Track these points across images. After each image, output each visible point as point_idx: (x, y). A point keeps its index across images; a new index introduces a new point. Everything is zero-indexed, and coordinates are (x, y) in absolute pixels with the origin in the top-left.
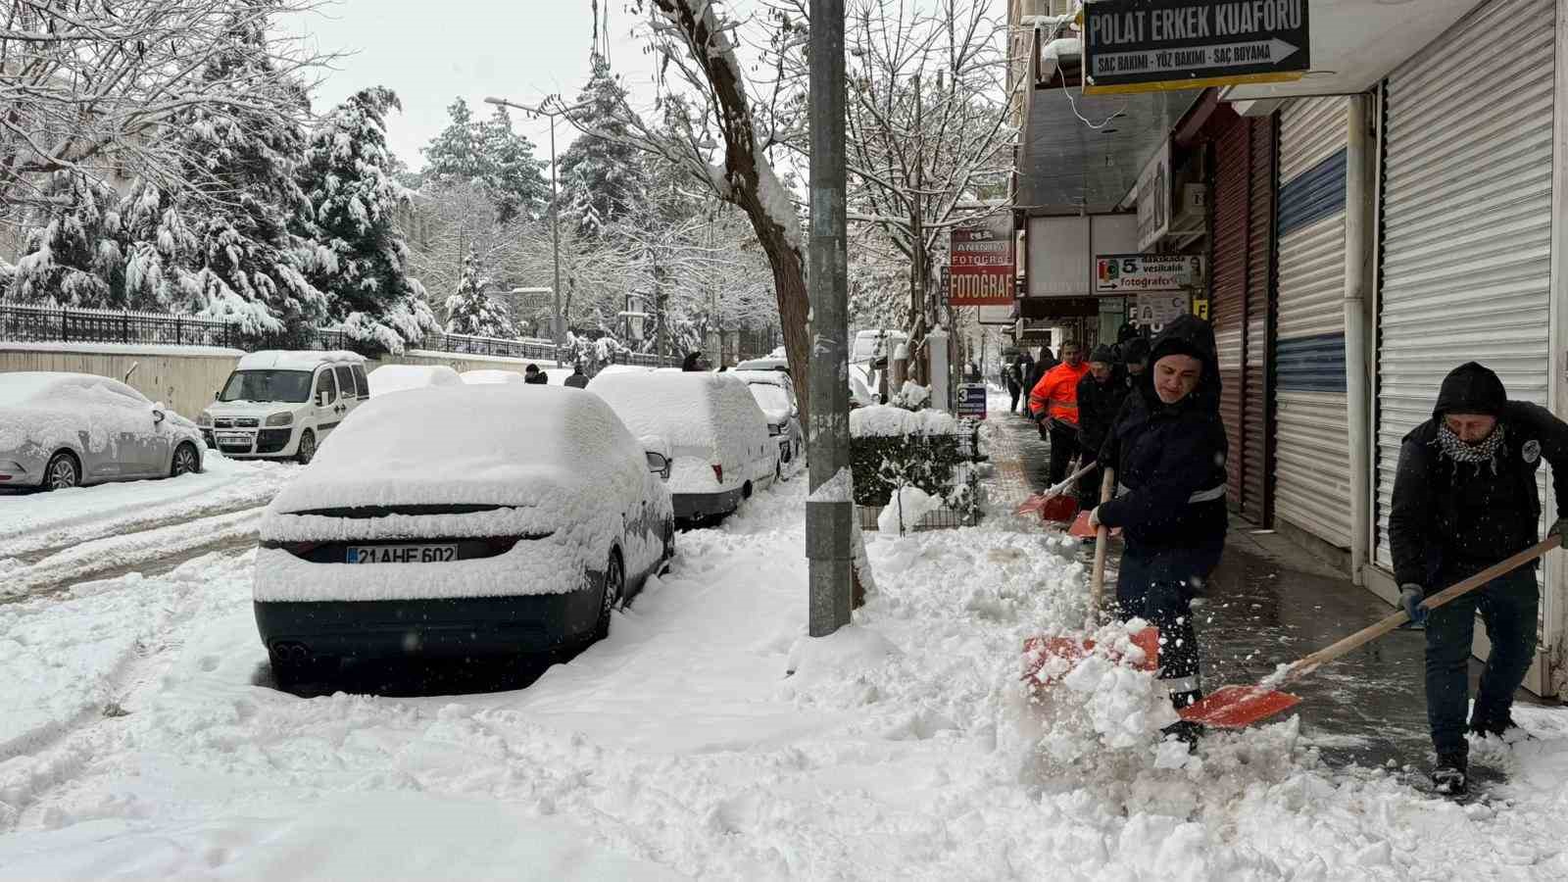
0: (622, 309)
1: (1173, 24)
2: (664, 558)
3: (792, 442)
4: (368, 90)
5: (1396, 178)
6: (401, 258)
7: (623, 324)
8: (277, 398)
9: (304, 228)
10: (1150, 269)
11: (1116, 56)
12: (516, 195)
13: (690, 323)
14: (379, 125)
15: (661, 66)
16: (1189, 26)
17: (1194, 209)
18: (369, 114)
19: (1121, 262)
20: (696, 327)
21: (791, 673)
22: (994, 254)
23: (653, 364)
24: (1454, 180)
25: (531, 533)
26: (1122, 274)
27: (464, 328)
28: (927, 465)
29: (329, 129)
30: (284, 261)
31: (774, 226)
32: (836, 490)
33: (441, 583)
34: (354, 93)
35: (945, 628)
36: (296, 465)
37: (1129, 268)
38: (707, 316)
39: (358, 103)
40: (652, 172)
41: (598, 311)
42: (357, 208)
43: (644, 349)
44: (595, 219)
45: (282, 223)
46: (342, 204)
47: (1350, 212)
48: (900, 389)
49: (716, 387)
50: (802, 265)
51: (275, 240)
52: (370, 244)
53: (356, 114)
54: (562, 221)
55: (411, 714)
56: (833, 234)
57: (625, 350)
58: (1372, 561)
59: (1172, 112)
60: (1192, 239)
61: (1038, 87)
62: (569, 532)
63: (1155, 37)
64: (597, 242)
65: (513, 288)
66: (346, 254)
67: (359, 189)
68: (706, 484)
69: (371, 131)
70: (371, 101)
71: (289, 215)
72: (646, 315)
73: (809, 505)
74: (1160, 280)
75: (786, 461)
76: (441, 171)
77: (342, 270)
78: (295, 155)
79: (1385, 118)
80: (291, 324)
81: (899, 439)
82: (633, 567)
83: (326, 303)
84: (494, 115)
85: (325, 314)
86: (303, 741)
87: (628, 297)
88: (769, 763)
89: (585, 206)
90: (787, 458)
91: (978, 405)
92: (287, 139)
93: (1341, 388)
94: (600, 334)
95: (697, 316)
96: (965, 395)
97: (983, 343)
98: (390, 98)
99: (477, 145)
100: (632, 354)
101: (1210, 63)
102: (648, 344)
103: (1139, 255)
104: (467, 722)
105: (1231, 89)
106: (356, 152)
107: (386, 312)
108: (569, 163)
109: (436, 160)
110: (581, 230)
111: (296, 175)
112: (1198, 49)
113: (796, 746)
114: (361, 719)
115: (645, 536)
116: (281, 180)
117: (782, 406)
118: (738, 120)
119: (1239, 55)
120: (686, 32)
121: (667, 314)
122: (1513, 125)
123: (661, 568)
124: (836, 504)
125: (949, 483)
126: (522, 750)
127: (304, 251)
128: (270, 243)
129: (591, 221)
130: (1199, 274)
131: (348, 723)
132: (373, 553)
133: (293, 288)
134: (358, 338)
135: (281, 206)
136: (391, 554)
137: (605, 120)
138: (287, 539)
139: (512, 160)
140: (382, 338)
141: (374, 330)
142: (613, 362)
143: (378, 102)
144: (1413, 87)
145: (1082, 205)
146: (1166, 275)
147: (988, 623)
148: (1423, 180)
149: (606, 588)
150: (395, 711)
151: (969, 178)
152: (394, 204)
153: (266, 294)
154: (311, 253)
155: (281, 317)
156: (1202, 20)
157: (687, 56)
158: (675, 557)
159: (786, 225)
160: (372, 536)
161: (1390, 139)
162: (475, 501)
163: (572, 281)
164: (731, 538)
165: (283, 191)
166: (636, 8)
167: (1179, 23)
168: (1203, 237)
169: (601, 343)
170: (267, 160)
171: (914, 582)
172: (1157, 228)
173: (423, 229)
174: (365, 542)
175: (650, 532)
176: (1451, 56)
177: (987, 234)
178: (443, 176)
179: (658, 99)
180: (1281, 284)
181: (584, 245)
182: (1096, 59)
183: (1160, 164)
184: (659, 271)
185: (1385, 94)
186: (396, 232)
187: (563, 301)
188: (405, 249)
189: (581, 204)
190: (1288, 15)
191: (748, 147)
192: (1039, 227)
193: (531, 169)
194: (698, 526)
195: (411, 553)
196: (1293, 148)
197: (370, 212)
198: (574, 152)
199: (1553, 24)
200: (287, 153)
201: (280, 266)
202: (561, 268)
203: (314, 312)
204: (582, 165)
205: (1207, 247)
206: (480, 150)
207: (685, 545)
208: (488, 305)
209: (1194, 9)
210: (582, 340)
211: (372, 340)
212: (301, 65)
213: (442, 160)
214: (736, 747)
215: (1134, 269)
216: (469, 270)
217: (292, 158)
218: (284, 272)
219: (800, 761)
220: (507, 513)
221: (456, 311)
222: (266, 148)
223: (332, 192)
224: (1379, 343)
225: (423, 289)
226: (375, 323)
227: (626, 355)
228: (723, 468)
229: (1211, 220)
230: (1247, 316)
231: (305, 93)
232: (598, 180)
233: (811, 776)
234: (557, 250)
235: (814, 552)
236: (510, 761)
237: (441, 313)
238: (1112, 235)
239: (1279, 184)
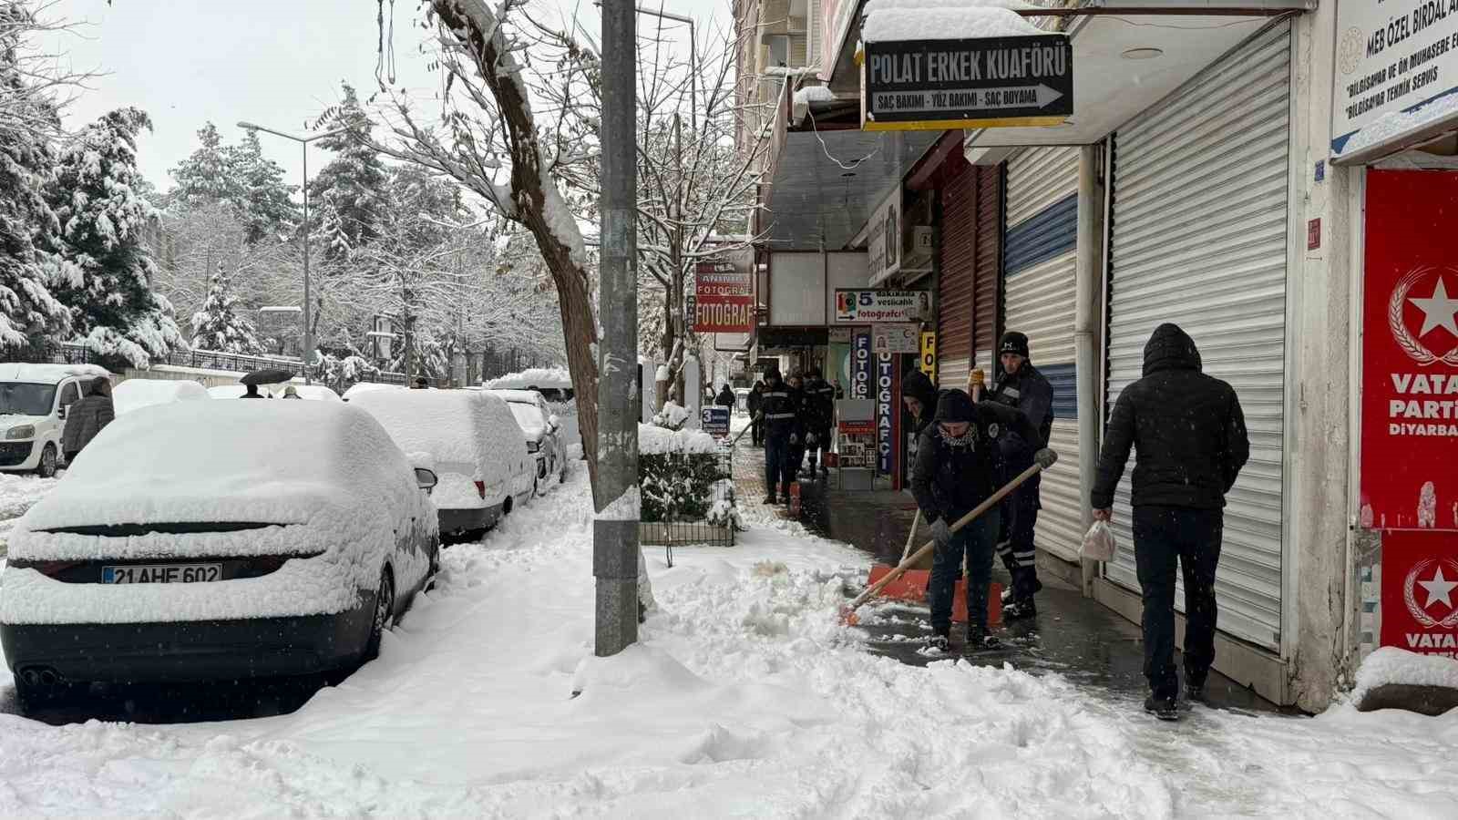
0: (370, 328)
1: (948, 68)
2: (430, 574)
3: (547, 459)
4: (120, 110)
5: (1124, 223)
6: (147, 275)
7: (371, 343)
8: (19, 411)
9: (50, 243)
10: (884, 303)
11: (895, 94)
12: (264, 218)
13: (438, 344)
14: (130, 144)
15: (446, 84)
16: (963, 70)
17: (924, 250)
18: (120, 134)
19: (858, 295)
20: (443, 348)
21: (576, 694)
22: (735, 285)
23: (399, 382)
24: (1184, 225)
25: (302, 551)
26: (859, 307)
27: (211, 344)
28: (688, 482)
29: (78, 147)
30: (29, 275)
31: (560, 245)
32: (625, 508)
33: (204, 605)
34: (106, 113)
35: (725, 645)
36: (36, 478)
37: (865, 301)
38: (454, 338)
39: (109, 123)
40: (400, 200)
41: (346, 330)
42: (104, 225)
43: (392, 368)
44: (343, 242)
45: (27, 237)
46: (89, 220)
47: (1081, 252)
48: (660, 409)
49: (479, 405)
50: (587, 285)
51: (20, 254)
52: (117, 260)
53: (106, 133)
54: (312, 243)
55: (169, 743)
56: (624, 255)
57: (373, 368)
58: (1101, 574)
59: (904, 160)
60: (920, 276)
61: (790, 130)
62: (341, 550)
63: (931, 79)
64: (345, 264)
65: (260, 307)
66: (93, 269)
67: (107, 206)
68: (470, 500)
69: (121, 150)
70: (122, 121)
71: (35, 230)
72: (394, 335)
73: (596, 523)
74: (892, 313)
75: (541, 478)
76: (188, 192)
77: (87, 286)
78: (43, 171)
79: (1113, 168)
80: (34, 338)
81: (661, 457)
82: (403, 585)
83: (70, 317)
84: (244, 140)
85: (69, 327)
86: (54, 773)
87: (376, 318)
88: (567, 792)
89: (335, 230)
90: (543, 474)
91: (721, 425)
92: (36, 155)
93: (1073, 415)
94: (347, 353)
95: (444, 337)
96: (708, 416)
97: (713, 368)
98: (142, 119)
99: (226, 168)
100: (379, 372)
101: (981, 105)
102: (396, 364)
103: (873, 289)
104: (238, 755)
105: (980, 134)
106: (105, 171)
107: (131, 327)
108: (316, 189)
109: (184, 181)
110: (331, 253)
111: (43, 191)
112: (971, 91)
113: (592, 772)
114: (116, 749)
115: (413, 553)
116: (28, 195)
117: (537, 424)
118: (526, 140)
119: (1008, 98)
120: (476, 50)
121: (414, 335)
122: (1246, 173)
123: (427, 585)
124: (625, 523)
125: (708, 499)
126: (296, 784)
127: (49, 266)
128: (14, 257)
129: (339, 245)
130: (927, 308)
131: (101, 753)
132: (130, 573)
133: (37, 301)
134: (102, 352)
135: (26, 221)
136: (150, 574)
137: (354, 149)
138: (37, 559)
139: (261, 183)
140: (127, 353)
141: (118, 345)
142: (360, 381)
143: (130, 123)
144: (1142, 139)
145: (821, 242)
146: (898, 309)
147: (765, 639)
148: (1152, 224)
149: (377, 607)
150: (153, 738)
151: (721, 212)
152: (142, 221)
153: (9, 307)
154: (56, 267)
155: (24, 330)
156: (975, 65)
157: (476, 74)
158: (441, 572)
159: (572, 245)
160: (130, 555)
161: (1118, 187)
162: (241, 519)
163: (320, 302)
164: (497, 553)
165: (29, 206)
166: (427, 23)
167: (953, 66)
168: (930, 275)
169: (349, 362)
170: (13, 176)
171: (683, 598)
172: (888, 265)
173: (170, 248)
174: (123, 562)
175: (418, 550)
176: (1179, 111)
177: (729, 267)
178: (191, 197)
179: (443, 116)
180: (1008, 318)
181: (333, 267)
182: (876, 96)
183: (891, 207)
184: (408, 294)
185: (1114, 146)
186: (143, 248)
187: (312, 320)
188: (152, 266)
189: (330, 228)
190: (1053, 62)
191: (535, 167)
192: (780, 262)
193: (279, 193)
194: (460, 541)
195: (172, 573)
196: (1018, 196)
197: (118, 229)
198: (323, 179)
199: (1287, 80)
200: (35, 169)
201: (24, 280)
202: (311, 288)
203: (57, 327)
204: (332, 191)
205: (935, 284)
206: (229, 173)
207: (449, 560)
208: (235, 322)
209: (967, 53)
210: (330, 359)
211: (117, 354)
212: (54, 82)
213: (190, 182)
214: (527, 776)
215: (870, 302)
216: (216, 288)
217: (40, 173)
218: (29, 286)
219: (598, 789)
220: (276, 532)
221: (203, 327)
222: (14, 164)
223: (80, 209)
224: (1108, 374)
225: (170, 305)
226: (120, 338)
227: (373, 373)
228: (486, 484)
229: (938, 259)
230: (975, 347)
231: (55, 110)
232: (347, 206)
233: (612, 806)
234: (307, 272)
235: (601, 570)
236: (287, 798)
237: (186, 330)
238: (846, 271)
239: (1006, 227)
